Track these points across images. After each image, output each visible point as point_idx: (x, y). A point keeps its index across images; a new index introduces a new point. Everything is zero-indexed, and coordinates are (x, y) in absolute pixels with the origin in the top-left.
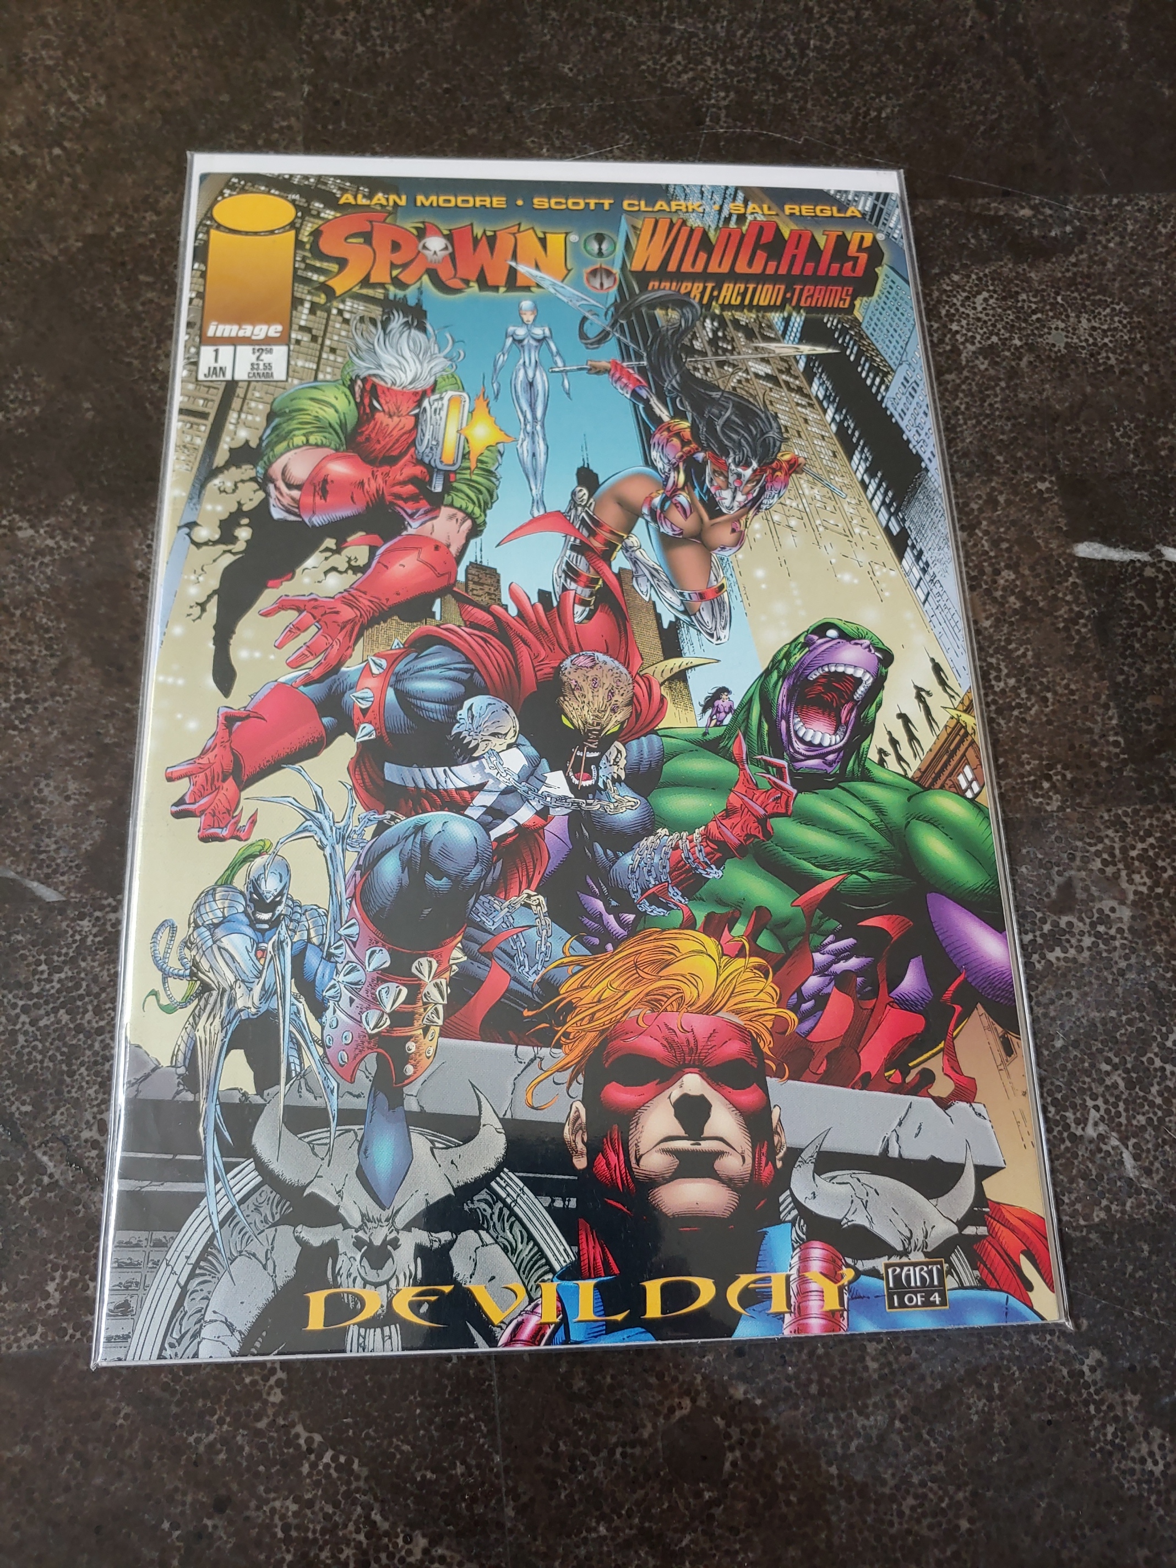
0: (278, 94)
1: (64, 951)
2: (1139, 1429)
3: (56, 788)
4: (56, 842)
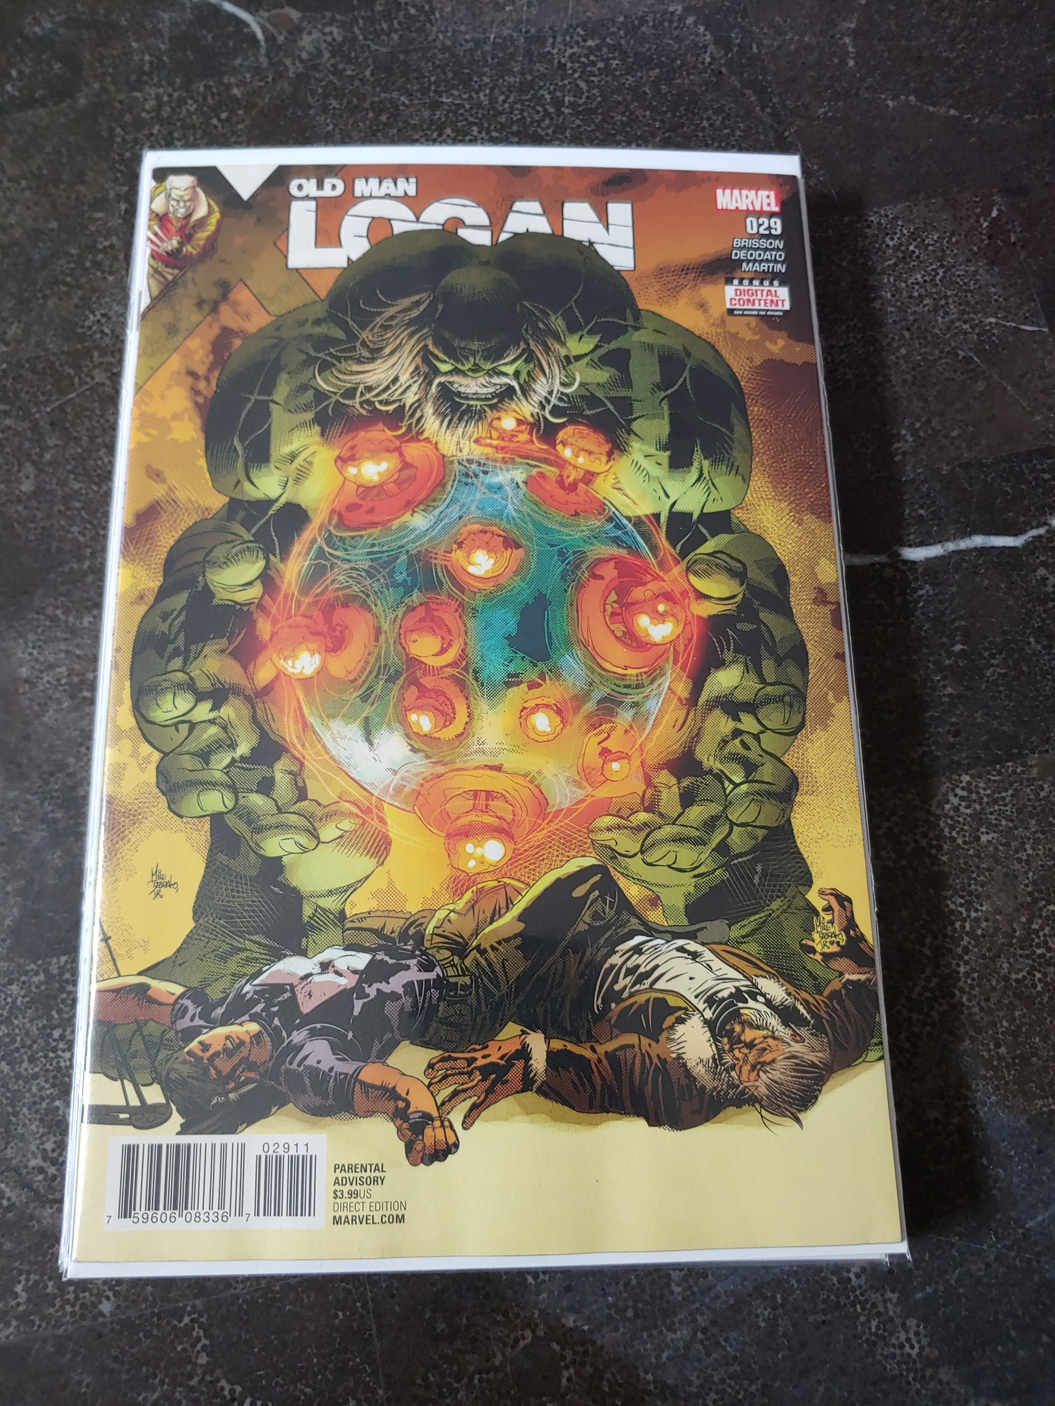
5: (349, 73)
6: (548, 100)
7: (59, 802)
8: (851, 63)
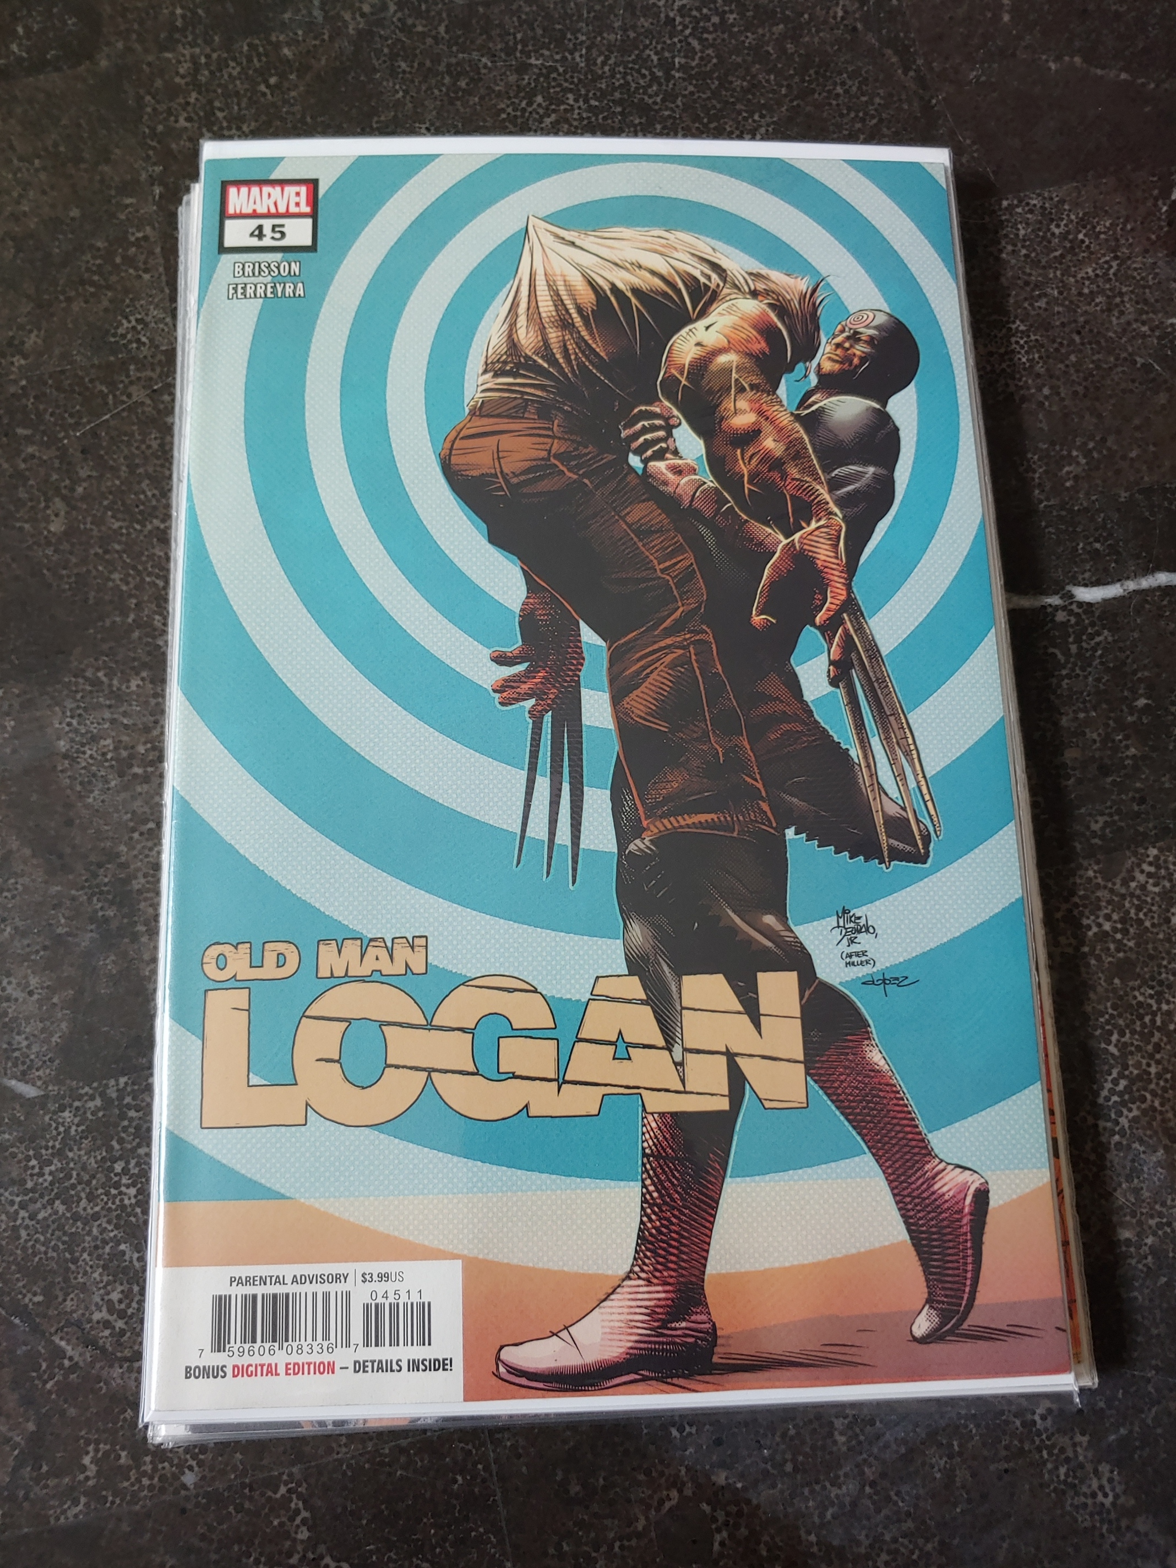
0: (128, 201)
1: (50, 1144)
2: (1089, 1467)
3: (19, 984)
4: (27, 1038)
5: (420, 29)
6: (656, 62)
7: (110, 897)
8: (1006, 18)
